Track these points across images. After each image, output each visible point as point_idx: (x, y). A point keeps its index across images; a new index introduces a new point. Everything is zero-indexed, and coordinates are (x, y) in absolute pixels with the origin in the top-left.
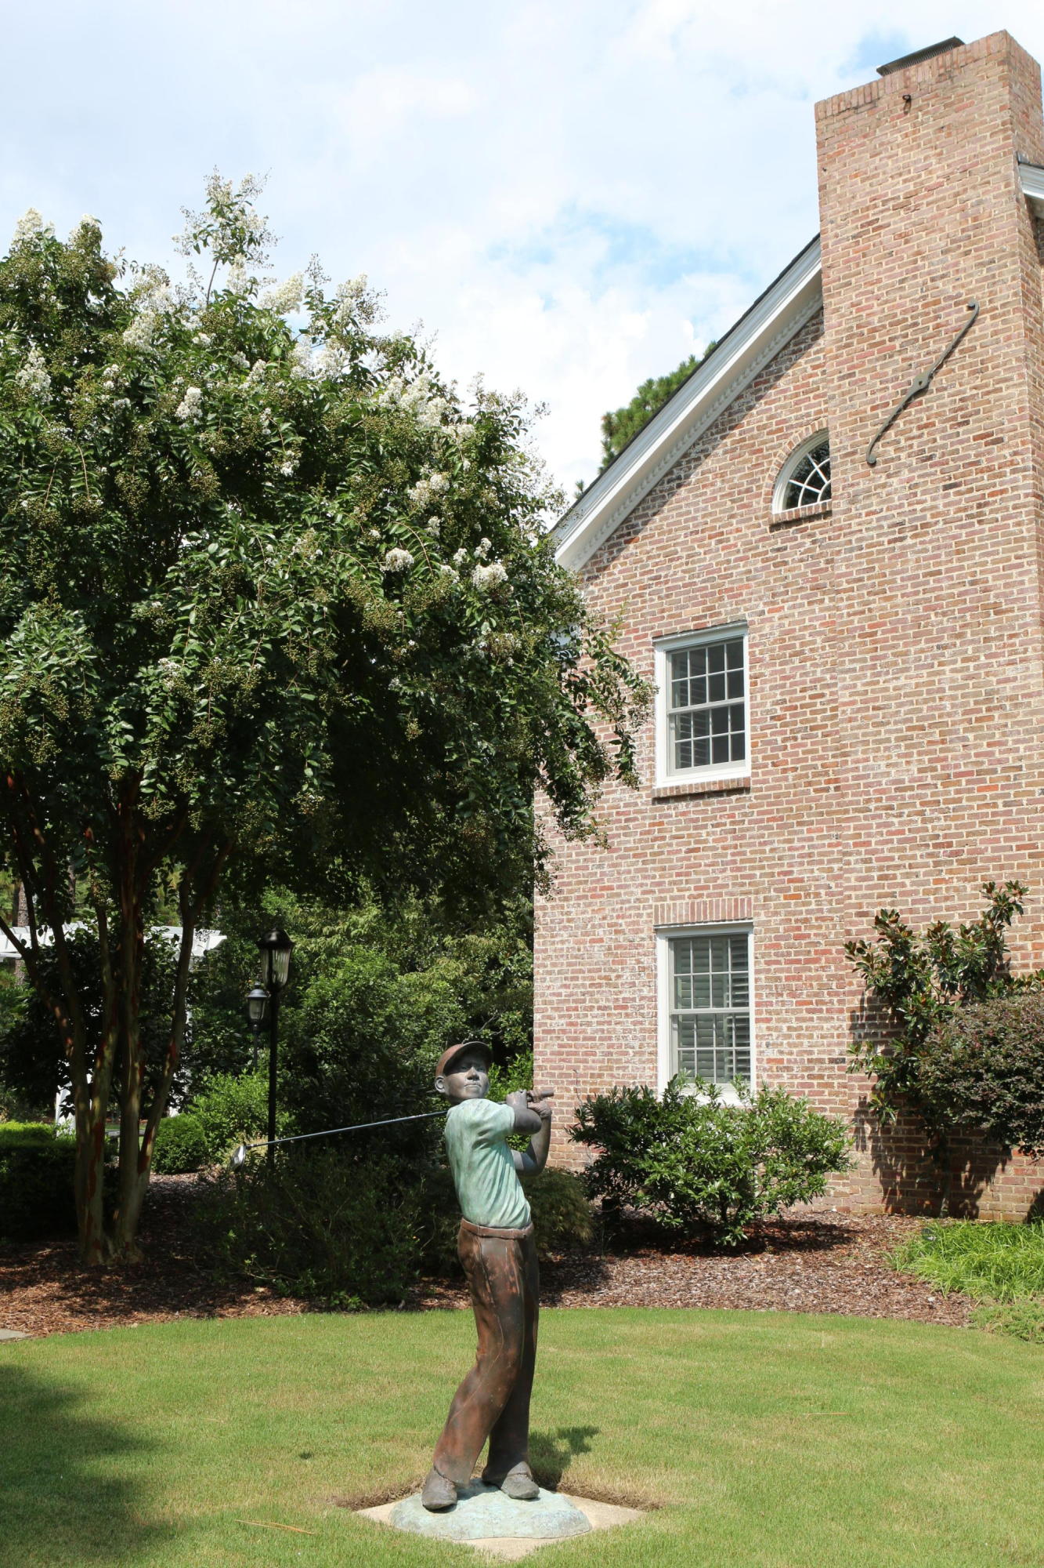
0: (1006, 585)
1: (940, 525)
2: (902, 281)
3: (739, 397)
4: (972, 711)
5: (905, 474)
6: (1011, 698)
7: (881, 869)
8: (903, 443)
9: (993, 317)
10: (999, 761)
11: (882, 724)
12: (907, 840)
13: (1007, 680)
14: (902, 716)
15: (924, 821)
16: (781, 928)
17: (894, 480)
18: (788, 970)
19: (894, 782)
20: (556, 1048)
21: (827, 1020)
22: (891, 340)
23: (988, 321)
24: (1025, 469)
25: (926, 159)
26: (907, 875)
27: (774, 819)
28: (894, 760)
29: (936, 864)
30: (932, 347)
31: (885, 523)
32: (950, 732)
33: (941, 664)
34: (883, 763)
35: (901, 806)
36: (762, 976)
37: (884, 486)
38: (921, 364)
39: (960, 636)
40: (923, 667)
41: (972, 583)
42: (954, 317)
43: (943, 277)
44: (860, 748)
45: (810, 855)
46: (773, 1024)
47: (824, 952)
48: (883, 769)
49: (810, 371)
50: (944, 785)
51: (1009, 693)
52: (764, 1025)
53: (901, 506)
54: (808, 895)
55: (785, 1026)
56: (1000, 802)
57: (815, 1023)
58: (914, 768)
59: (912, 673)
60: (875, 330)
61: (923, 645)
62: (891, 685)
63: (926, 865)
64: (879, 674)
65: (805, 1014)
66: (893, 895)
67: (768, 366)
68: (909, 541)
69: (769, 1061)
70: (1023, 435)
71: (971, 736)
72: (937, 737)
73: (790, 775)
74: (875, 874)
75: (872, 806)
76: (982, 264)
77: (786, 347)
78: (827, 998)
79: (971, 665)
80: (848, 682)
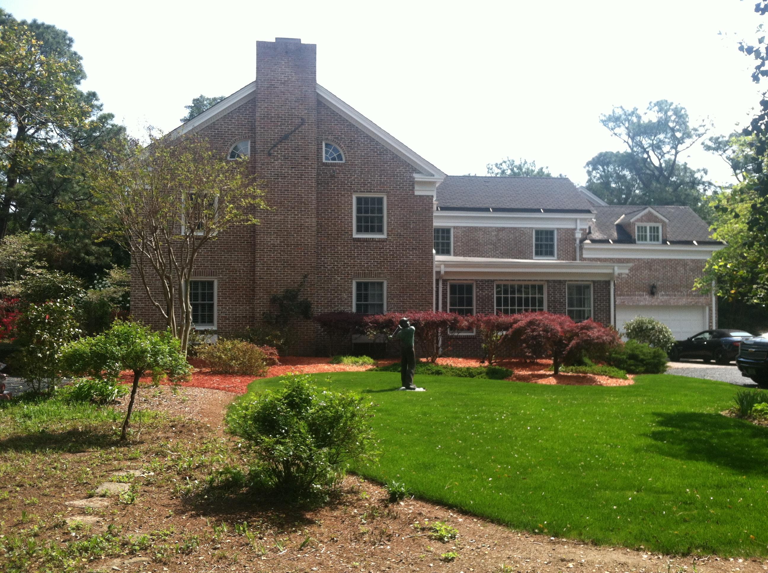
0: (307, 198)
1: (289, 178)
2: (282, 106)
3: (218, 120)
4: (296, 229)
5: (280, 161)
6: (307, 227)
7: (267, 267)
8: (279, 152)
9: (308, 125)
10: (303, 242)
11: (269, 228)
12: (275, 260)
13: (307, 222)
14: (275, 227)
15: (281, 255)
16: (227, 280)
17: (276, 162)
18: (229, 292)
19: (272, 244)
20: (140, 313)
21: (241, 306)
22: (278, 122)
23: (307, 125)
24: (315, 168)
25: (291, 72)
26: (275, 269)
27: (226, 249)
28: (272, 238)
29: (284, 267)
30: (290, 127)
31: (273, 173)
32: (289, 233)
33: (288, 215)
34: (269, 239)
35: (274, 251)
36: (220, 293)
37: (273, 163)
38: (286, 131)
39: (293, 208)
40: (282, 215)
41: (298, 195)
42: (297, 121)
43: (294, 108)
44: (262, 234)
45: (237, 260)
46: (224, 306)
47: (241, 287)
48: (269, 240)
49: (243, 119)
50: (287, 247)
51: (306, 225)
52: (220, 307)
53: (278, 169)
54: (236, 271)
55: (227, 307)
56: (303, 253)
57: (238, 307)
58: (278, 241)
59: (279, 216)
60: (272, 117)
61: (282, 209)
62: (273, 218)
63: (281, 267)
64: (269, 214)
65: (234, 304)
66: (271, 274)
67: (229, 114)
68: (280, 180)
69: (222, 317)
70: (314, 159)
71: (295, 235)
72: (286, 234)
73: (232, 237)
74: (265, 268)
75: (265, 250)
76: (306, 109)
77: (235, 109)
78: (242, 300)
79: (296, 216)
80: (259, 215)
